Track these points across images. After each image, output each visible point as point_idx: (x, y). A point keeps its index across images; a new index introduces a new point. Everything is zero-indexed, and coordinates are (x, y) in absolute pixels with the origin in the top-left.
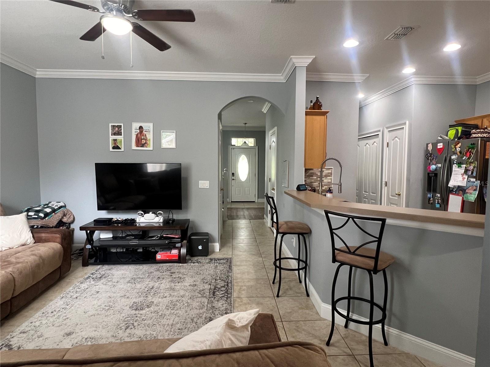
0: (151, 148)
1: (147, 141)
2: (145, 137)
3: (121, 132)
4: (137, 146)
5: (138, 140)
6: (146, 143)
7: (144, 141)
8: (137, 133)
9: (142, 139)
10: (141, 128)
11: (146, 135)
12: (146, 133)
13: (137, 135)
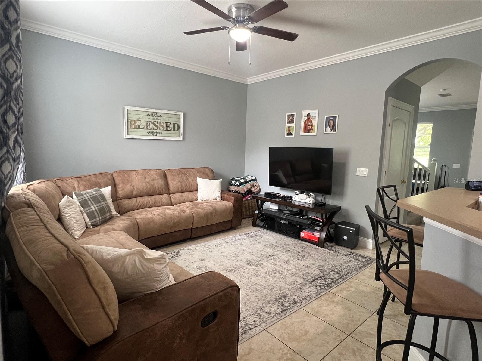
0: (315, 134)
1: (312, 127)
2: (311, 123)
3: (294, 120)
4: (305, 132)
5: (306, 126)
6: (311, 129)
7: (310, 127)
8: (305, 120)
9: (308, 126)
10: (309, 115)
11: (312, 121)
12: (312, 119)
13: (305, 121)
